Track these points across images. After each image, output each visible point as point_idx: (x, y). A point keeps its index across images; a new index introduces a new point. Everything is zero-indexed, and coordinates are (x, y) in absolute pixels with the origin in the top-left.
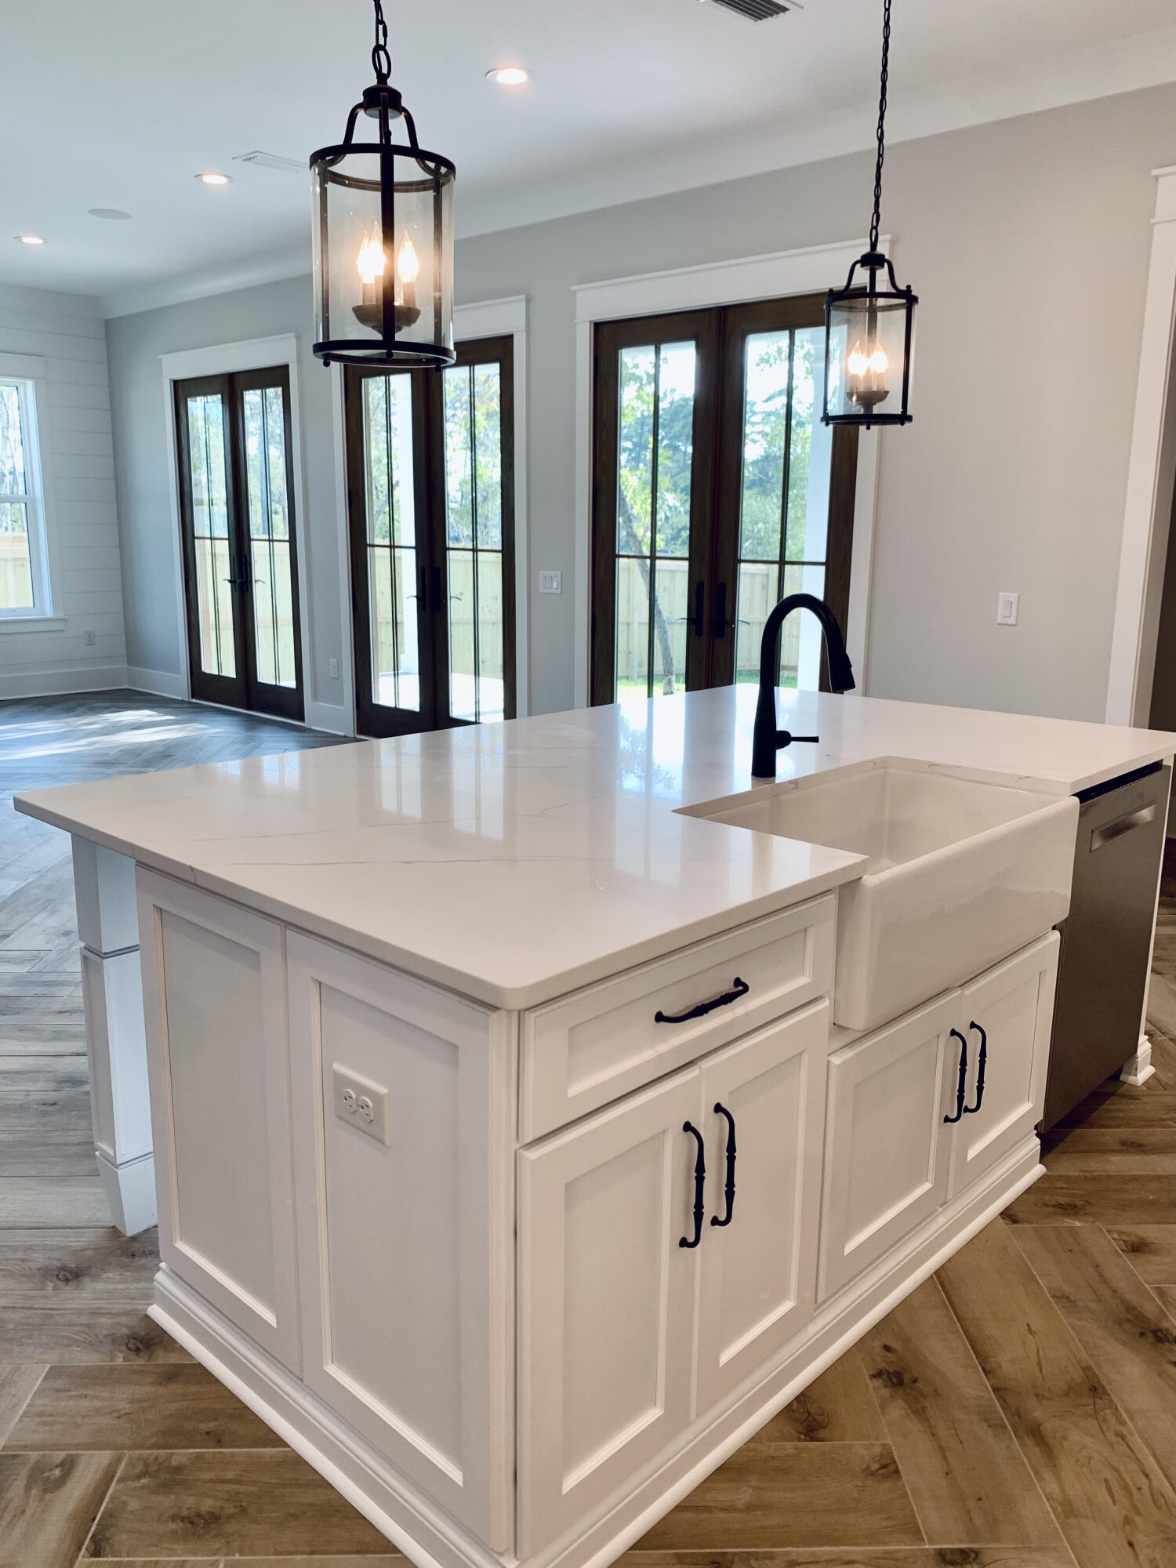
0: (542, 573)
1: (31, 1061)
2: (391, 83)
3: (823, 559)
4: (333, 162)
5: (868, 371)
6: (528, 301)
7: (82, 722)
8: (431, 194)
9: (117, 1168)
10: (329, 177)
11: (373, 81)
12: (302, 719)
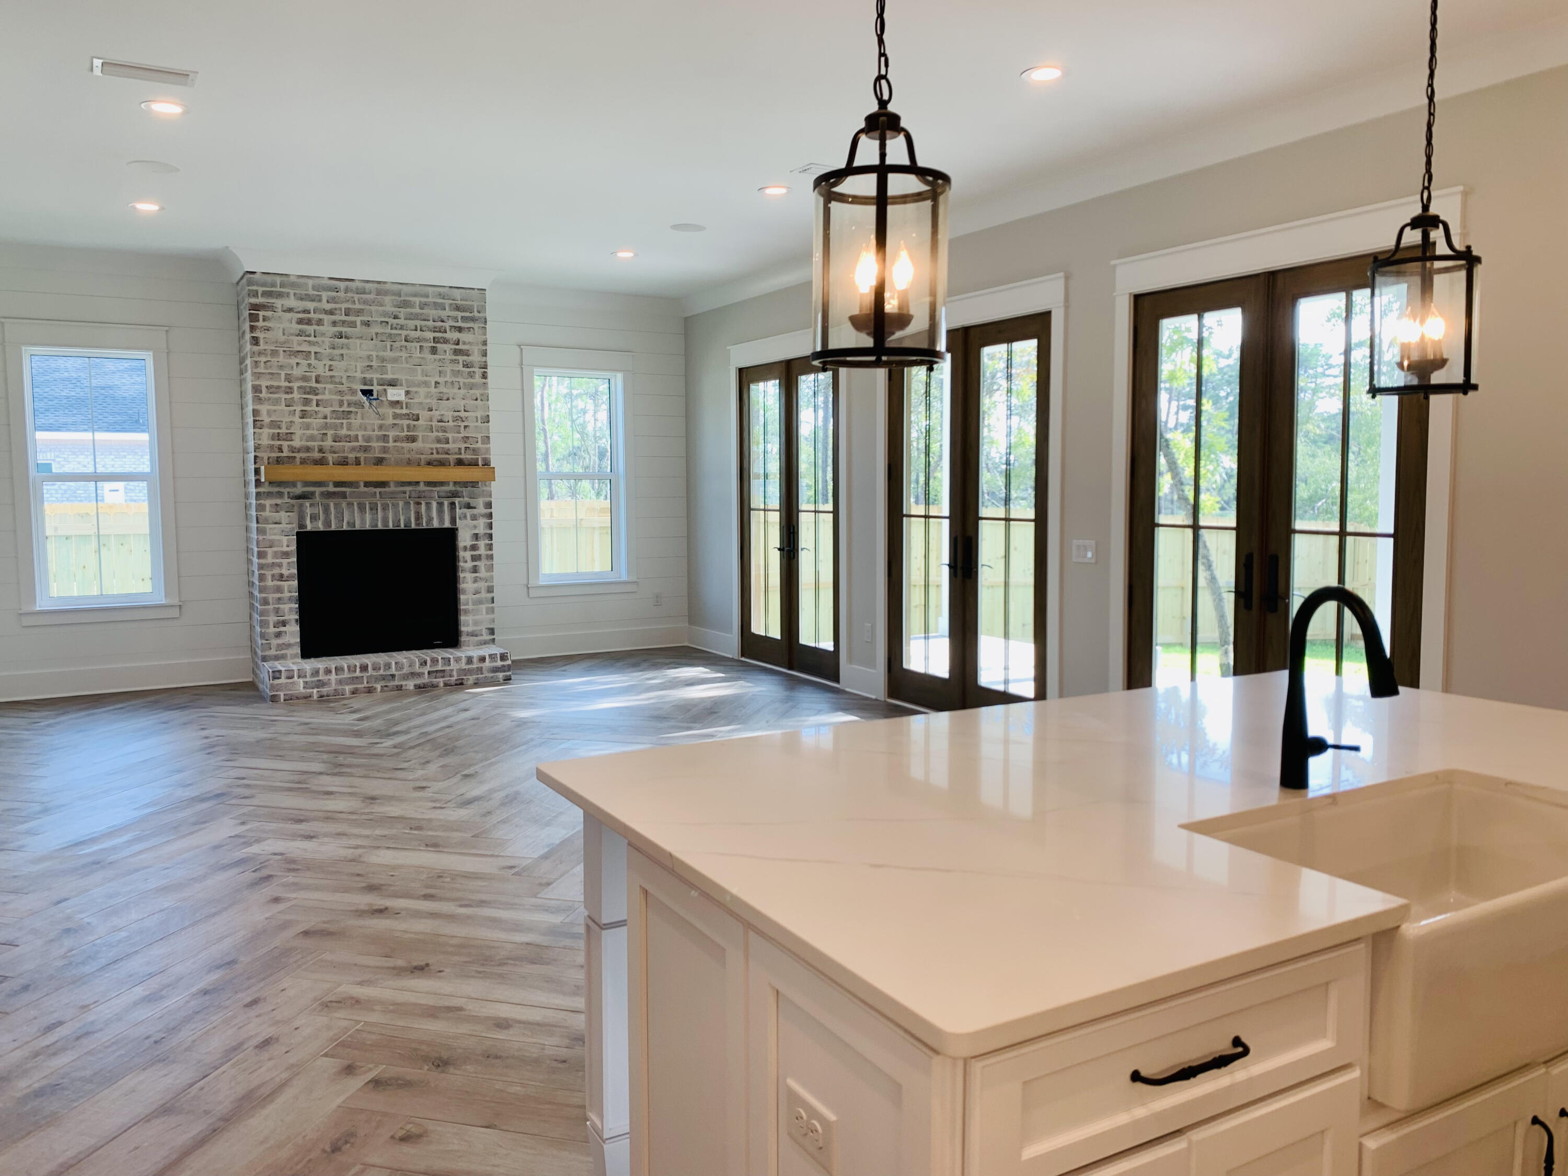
0: (1075, 542)
1: (550, 1013)
2: (891, 108)
3: (1391, 531)
4: (835, 184)
5: (1423, 337)
6: (1067, 278)
7: (645, 677)
8: (928, 203)
9: (604, 1142)
10: (830, 197)
11: (874, 107)
12: (837, 680)
